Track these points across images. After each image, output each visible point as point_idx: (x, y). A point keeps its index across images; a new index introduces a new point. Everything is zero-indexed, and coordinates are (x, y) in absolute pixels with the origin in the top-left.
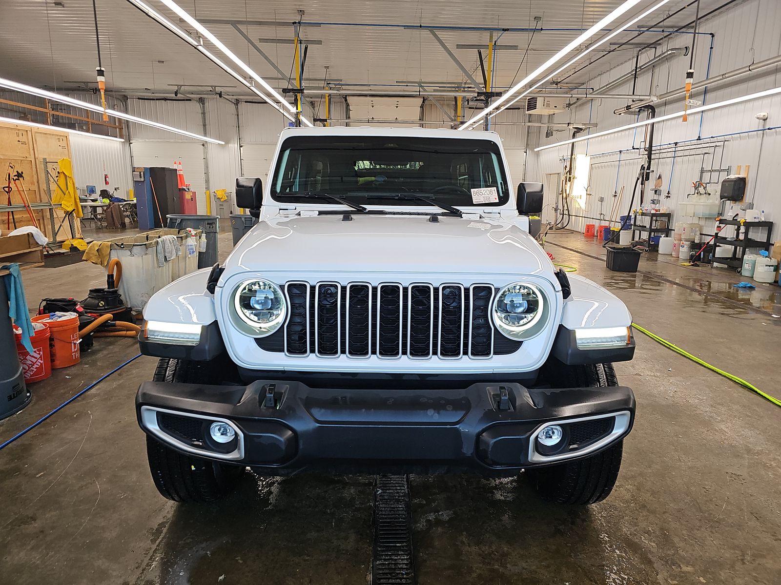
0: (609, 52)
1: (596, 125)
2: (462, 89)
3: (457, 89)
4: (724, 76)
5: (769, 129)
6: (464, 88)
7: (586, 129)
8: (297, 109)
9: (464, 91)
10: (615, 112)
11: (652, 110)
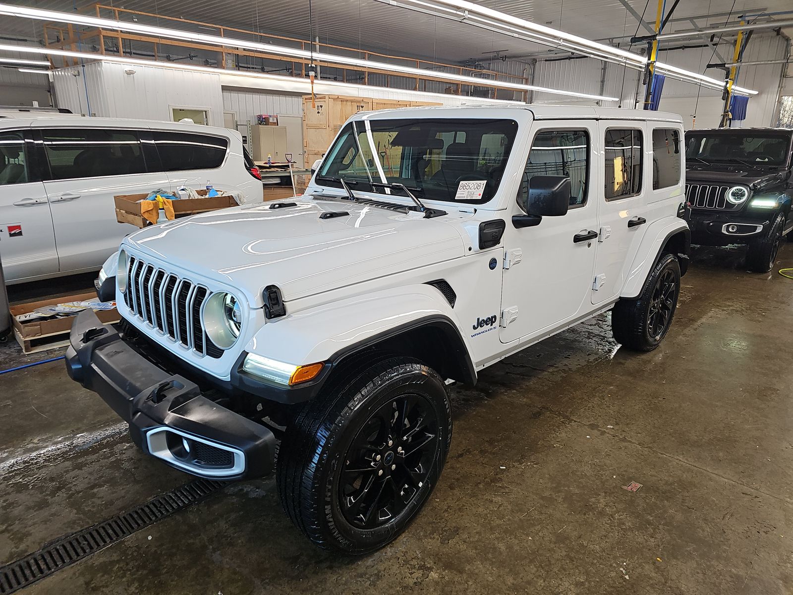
8: (649, 59)
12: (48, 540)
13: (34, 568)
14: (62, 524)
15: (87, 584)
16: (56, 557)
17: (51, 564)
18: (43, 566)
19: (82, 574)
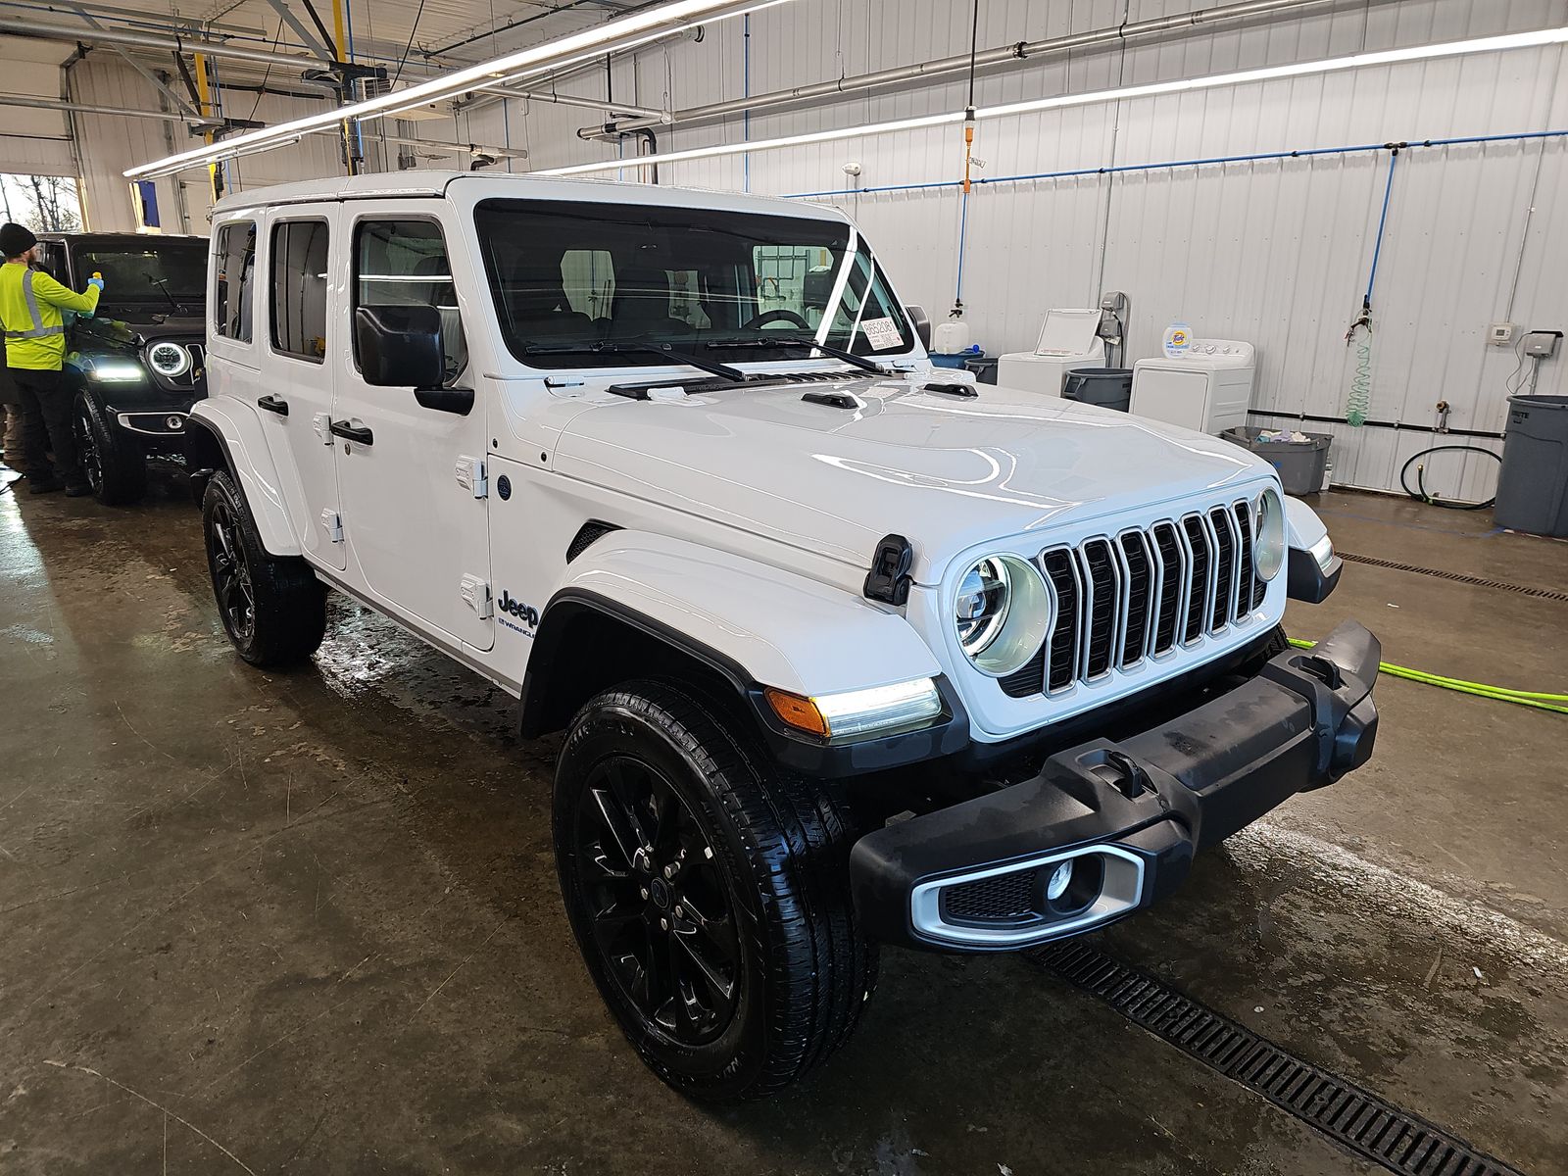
0: (557, 9)
1: (524, 154)
2: (202, 38)
3: (189, 36)
4: (796, 93)
5: (865, 191)
6: (207, 34)
7: (502, 158)
9: (207, 42)
10: (581, 134)
11: (650, 137)
12: (1348, 1160)
13: (1420, 1152)
14: (1294, 1154)
15: (1400, 1057)
16: (1376, 1129)
17: (1396, 1128)
18: (1408, 1141)
19: (1388, 1072)
